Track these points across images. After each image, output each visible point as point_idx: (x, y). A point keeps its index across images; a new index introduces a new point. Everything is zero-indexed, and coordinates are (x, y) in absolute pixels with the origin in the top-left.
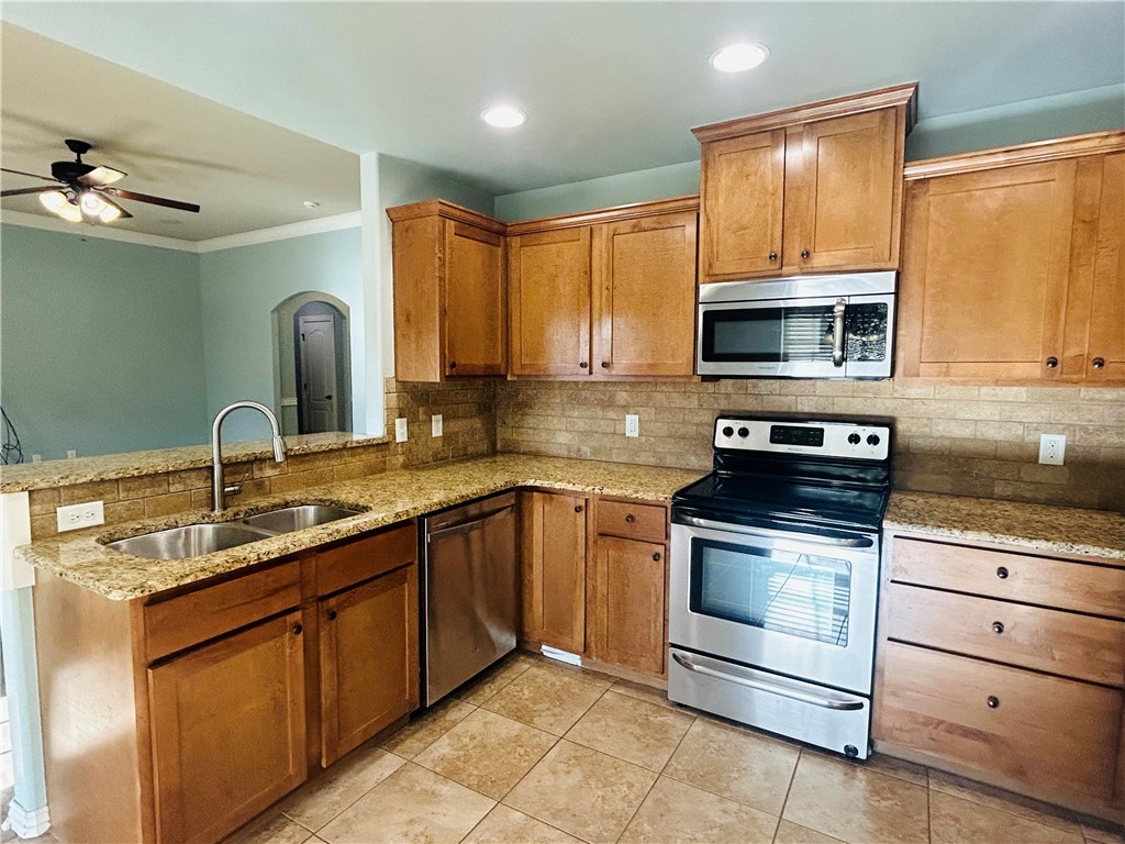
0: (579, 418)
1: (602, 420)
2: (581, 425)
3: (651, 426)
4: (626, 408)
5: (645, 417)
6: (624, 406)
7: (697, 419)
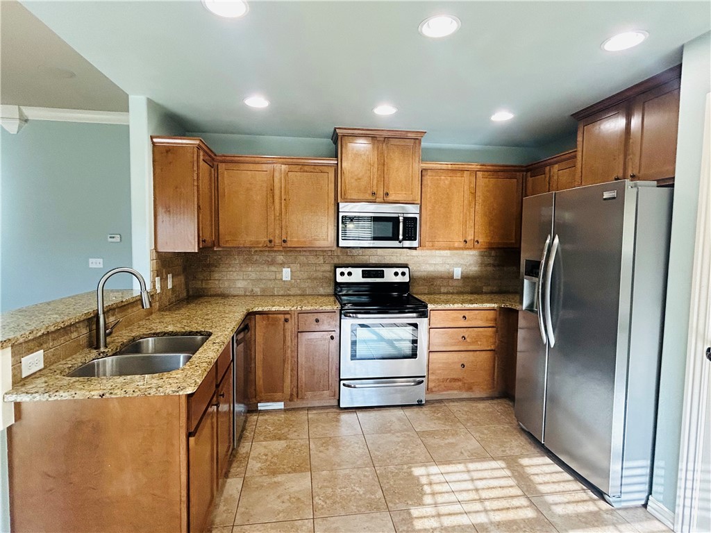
0: (252, 272)
1: (268, 272)
2: (253, 276)
3: (298, 274)
4: (283, 265)
5: (294, 269)
6: (281, 264)
7: (323, 269)
